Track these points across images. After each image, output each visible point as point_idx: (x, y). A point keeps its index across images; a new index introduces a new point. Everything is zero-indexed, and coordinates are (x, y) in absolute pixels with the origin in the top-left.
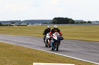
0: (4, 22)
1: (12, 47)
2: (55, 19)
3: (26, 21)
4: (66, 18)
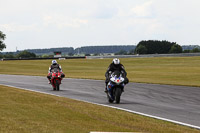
0: (39, 51)
1: (55, 101)
2: (142, 43)
4: (164, 42)
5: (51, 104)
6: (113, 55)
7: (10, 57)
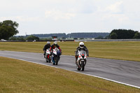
0: (42, 35)
1: (54, 71)
3: (73, 35)
4: (130, 31)
5: (51, 73)
6: (93, 39)
7: (22, 39)
